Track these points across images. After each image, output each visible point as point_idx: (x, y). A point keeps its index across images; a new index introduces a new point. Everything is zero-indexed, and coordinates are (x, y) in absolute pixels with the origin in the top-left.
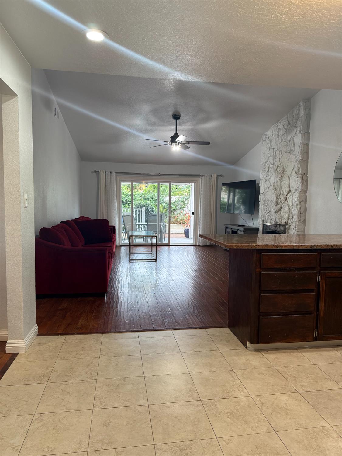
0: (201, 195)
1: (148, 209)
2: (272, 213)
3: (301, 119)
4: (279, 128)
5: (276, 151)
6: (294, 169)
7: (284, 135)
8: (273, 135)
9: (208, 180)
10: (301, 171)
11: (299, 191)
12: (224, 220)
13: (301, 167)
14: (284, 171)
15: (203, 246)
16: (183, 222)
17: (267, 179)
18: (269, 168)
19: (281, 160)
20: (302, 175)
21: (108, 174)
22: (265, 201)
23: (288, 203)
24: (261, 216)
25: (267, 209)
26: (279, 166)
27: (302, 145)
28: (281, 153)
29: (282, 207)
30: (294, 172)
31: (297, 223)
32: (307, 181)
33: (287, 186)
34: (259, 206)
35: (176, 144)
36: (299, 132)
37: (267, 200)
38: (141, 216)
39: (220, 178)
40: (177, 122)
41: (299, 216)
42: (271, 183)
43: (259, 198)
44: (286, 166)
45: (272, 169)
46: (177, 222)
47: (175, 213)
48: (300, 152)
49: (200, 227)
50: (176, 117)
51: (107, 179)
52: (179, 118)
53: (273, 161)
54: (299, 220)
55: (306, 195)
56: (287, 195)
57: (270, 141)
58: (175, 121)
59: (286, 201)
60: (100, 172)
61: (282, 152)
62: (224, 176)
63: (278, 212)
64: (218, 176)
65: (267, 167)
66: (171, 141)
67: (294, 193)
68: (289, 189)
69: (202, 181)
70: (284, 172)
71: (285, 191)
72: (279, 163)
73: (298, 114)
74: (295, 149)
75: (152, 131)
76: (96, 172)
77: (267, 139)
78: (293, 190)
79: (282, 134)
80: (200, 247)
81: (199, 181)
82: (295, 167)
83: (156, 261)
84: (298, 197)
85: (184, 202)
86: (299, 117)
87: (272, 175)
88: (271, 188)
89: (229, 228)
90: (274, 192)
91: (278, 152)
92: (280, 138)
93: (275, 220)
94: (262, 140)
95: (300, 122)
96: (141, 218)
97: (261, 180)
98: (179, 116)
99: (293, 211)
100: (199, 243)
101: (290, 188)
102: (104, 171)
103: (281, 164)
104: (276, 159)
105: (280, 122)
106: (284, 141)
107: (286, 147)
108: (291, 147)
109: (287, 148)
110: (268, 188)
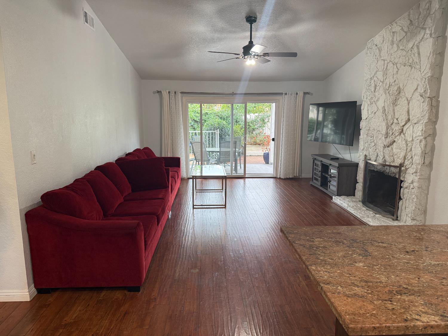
0: (283, 118)
1: (222, 131)
2: (379, 148)
3: (433, 15)
4: (394, 31)
5: (388, 63)
6: (417, 89)
7: (402, 40)
8: (383, 41)
9: (292, 99)
10: (428, 94)
11: (425, 121)
12: (312, 150)
13: (429, 87)
14: (399, 91)
15: (285, 179)
16: (262, 143)
17: (373, 101)
18: (376, 86)
19: (395, 77)
20: (431, 98)
21: (172, 94)
22: (369, 130)
23: (405, 136)
24: (362, 148)
25: (372, 141)
26: (393, 84)
27: (433, 55)
28: (395, 67)
29: (394, 141)
30: (417, 94)
31: (419, 167)
32: (438, 107)
33: (405, 113)
34: (360, 135)
35: (251, 57)
36: (429, 35)
37: (371, 129)
38: (215, 139)
39: (307, 96)
40: (253, 26)
41: (423, 158)
42: (379, 107)
43: (361, 125)
44: (404, 85)
45: (382, 89)
46: (255, 144)
47: (254, 133)
48: (429, 65)
49: (281, 156)
50: (251, 19)
51: (171, 101)
52: (255, 21)
53: (384, 77)
54: (423, 163)
55: (435, 127)
56: (403, 126)
57: (379, 50)
58: (250, 25)
59: (402, 134)
60: (162, 92)
61: (397, 65)
62: (312, 94)
63: (388, 147)
64: (305, 93)
65: (373, 85)
66: (243, 53)
67: (415, 124)
68: (407, 117)
69: (285, 101)
70: (400, 93)
71: (402, 120)
72: (392, 81)
73: (429, 9)
74: (420, 61)
75: (220, 40)
76: (158, 92)
77: (374, 47)
78: (414, 119)
79: (398, 39)
80: (281, 180)
81: (281, 100)
82: (419, 87)
83: (225, 208)
84: (422, 130)
85: (264, 120)
86: (429, 13)
87: (380, 95)
88: (380, 113)
89: (318, 160)
90: (383, 120)
91: (391, 65)
92: (395, 46)
93: (384, 157)
94: (366, 48)
95: (431, 20)
96: (215, 141)
97: (363, 102)
98: (254, 17)
99: (413, 149)
100: (280, 175)
101: (409, 115)
102: (168, 91)
103: (395, 81)
104: (388, 75)
105: (396, 23)
106: (402, 50)
107: (403, 57)
108: (414, 58)
109: (407, 58)
110: (373, 113)
